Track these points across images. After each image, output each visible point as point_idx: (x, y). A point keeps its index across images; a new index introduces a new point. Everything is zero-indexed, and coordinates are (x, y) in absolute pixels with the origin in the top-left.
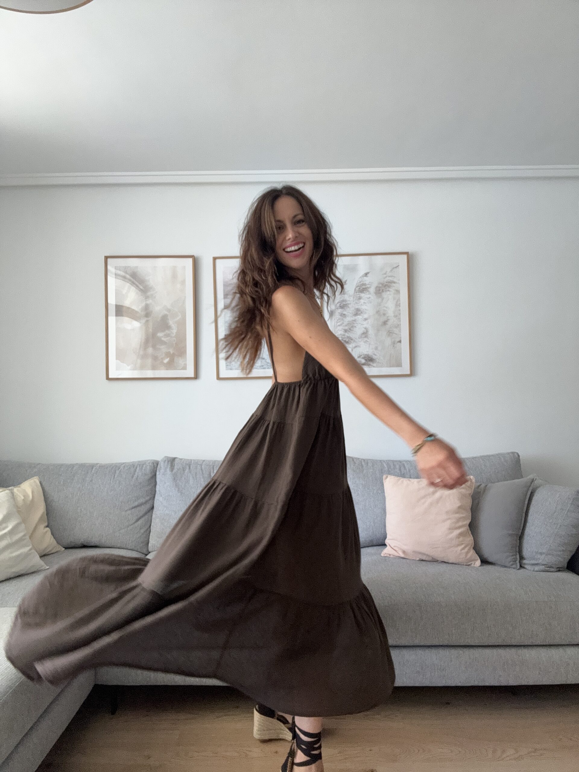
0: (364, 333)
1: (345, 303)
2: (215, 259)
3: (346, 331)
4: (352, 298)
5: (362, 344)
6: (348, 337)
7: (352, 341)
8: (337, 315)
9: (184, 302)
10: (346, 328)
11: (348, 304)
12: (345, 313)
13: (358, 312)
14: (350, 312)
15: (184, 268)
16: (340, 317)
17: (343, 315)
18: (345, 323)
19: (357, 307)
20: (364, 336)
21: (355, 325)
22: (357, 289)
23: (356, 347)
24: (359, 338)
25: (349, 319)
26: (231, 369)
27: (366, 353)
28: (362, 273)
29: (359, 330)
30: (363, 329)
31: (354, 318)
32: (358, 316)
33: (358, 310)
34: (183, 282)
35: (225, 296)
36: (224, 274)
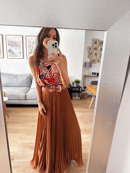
1: (30, 45)
2: (6, 35)
8: (29, 48)
10: (31, 50)
25: (31, 48)
26: (10, 57)
28: (33, 40)
33: (33, 47)
35: (8, 43)
36: (8, 39)
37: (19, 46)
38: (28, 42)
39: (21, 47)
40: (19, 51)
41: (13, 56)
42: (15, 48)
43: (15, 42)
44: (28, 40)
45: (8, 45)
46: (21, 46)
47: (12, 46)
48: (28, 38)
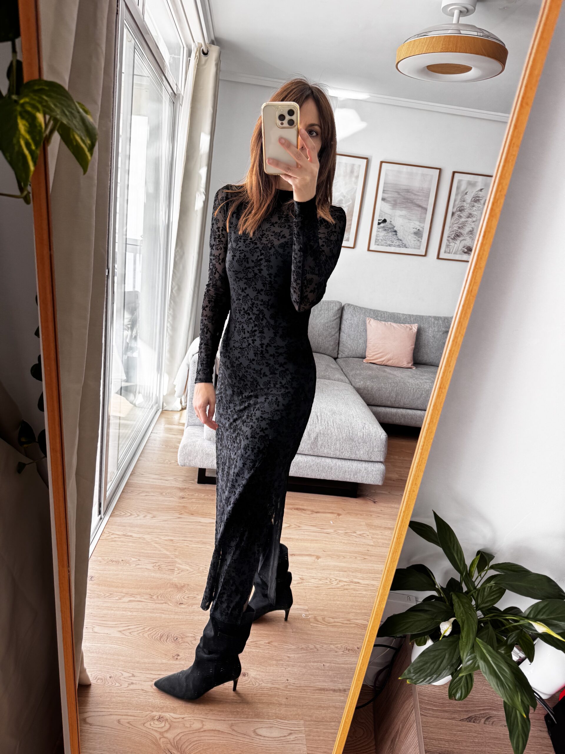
0: (470, 231)
1: (463, 208)
2: (382, 163)
3: (459, 228)
4: (468, 206)
5: (468, 238)
6: (460, 232)
7: (462, 236)
8: (456, 216)
9: (355, 192)
10: (460, 226)
11: (466, 209)
12: (461, 215)
13: (470, 216)
14: (465, 215)
15: (360, 166)
16: (458, 218)
17: (460, 217)
18: (460, 222)
19: (470, 212)
20: (470, 233)
21: (466, 224)
22: (473, 199)
23: (463, 240)
24: (467, 234)
25: (463, 220)
26: (378, 245)
27: (469, 245)
28: (479, 188)
29: (467, 229)
30: (471, 228)
31: (467, 219)
32: (470, 219)
33: (470, 214)
34: (357, 177)
35: (384, 191)
36: (386, 175)
37: (419, 206)
38: (457, 194)
39: (426, 213)
40: (415, 224)
41: (390, 245)
42: (404, 212)
43: (408, 191)
44: (458, 188)
45: (383, 199)
46: (426, 209)
47: (395, 205)
48: (460, 182)
